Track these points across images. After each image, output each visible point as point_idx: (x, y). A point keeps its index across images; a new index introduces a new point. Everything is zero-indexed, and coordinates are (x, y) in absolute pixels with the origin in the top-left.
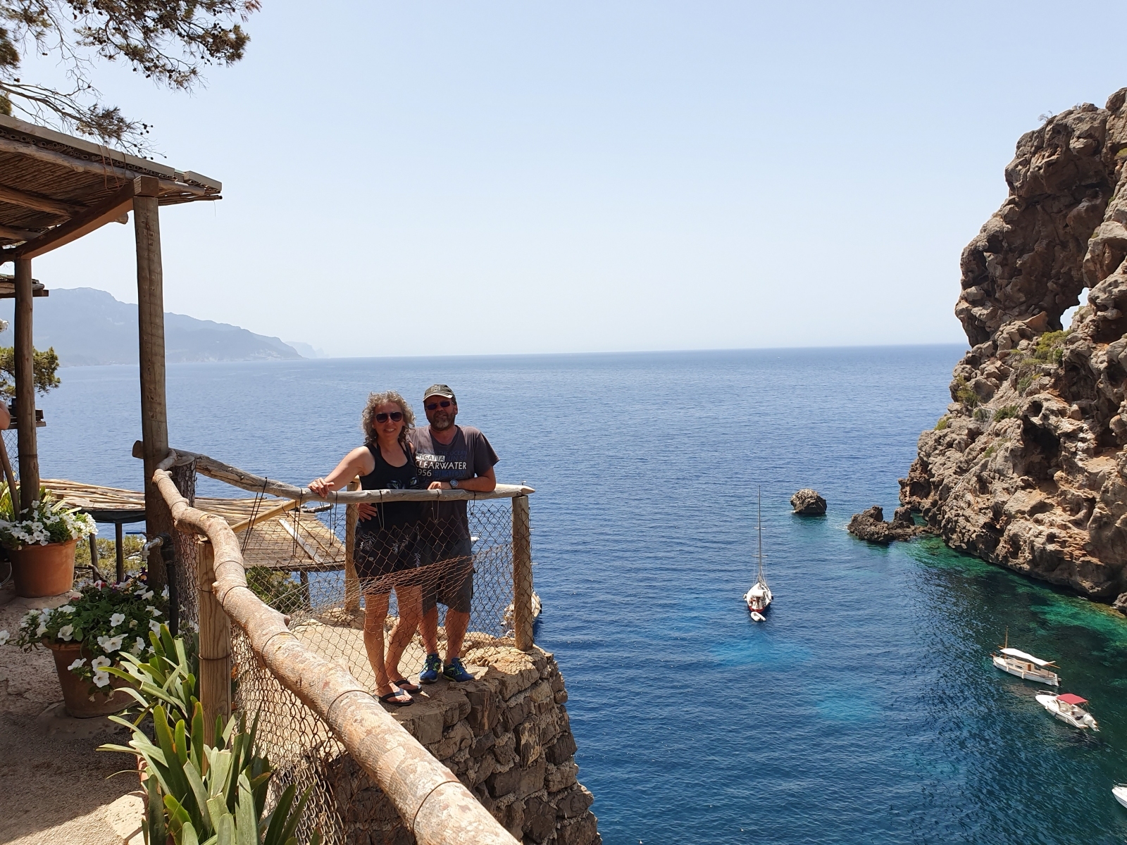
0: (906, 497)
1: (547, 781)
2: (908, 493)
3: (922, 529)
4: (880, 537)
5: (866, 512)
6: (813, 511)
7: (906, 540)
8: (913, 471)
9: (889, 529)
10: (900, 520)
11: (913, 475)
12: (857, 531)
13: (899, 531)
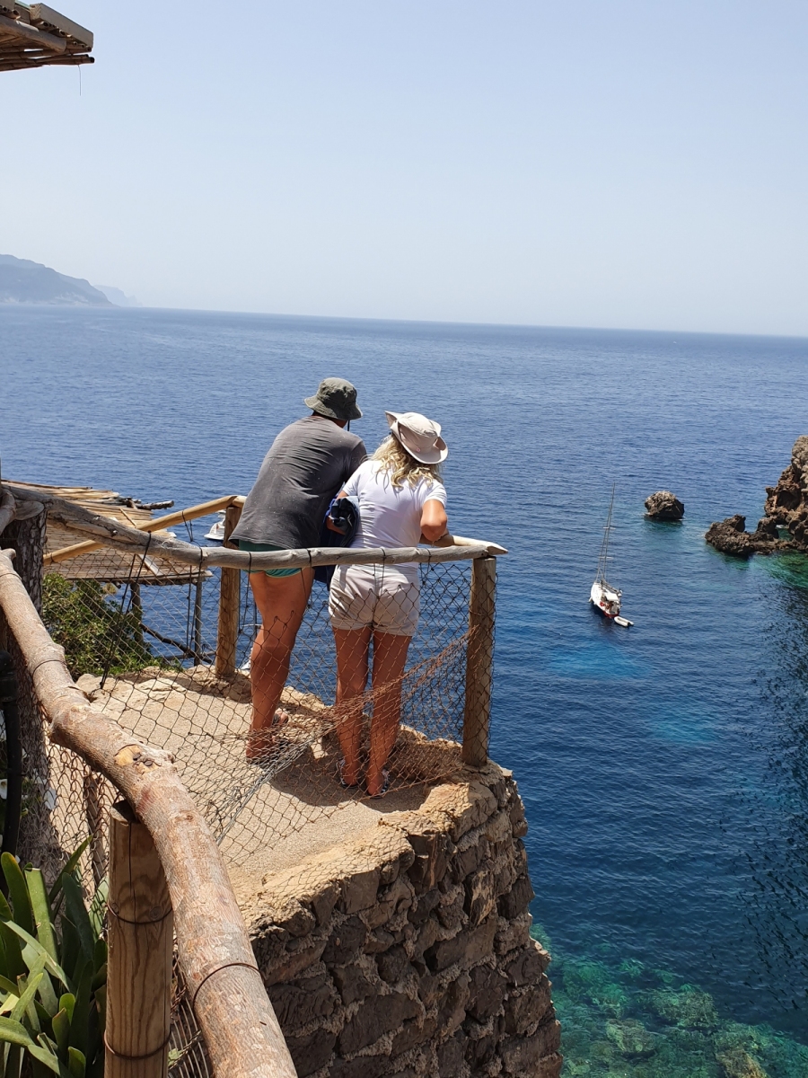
0: (772, 506)
1: (497, 942)
2: (774, 503)
3: (786, 543)
4: (739, 549)
5: (726, 521)
6: (668, 516)
7: (767, 554)
8: (784, 478)
9: (750, 541)
10: (764, 531)
11: (783, 483)
12: (715, 541)
13: (761, 543)
